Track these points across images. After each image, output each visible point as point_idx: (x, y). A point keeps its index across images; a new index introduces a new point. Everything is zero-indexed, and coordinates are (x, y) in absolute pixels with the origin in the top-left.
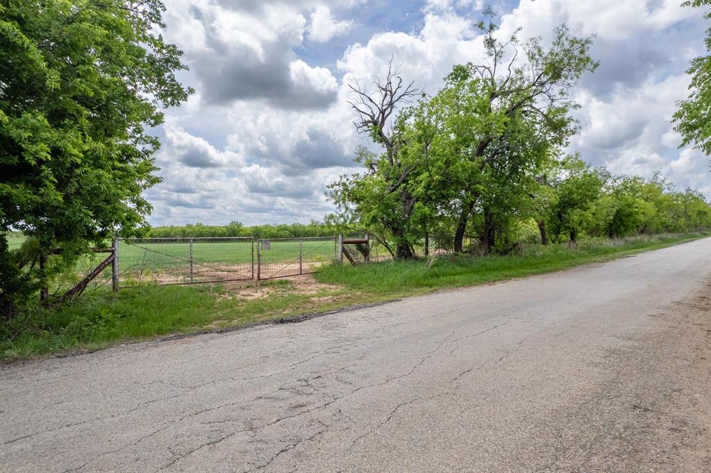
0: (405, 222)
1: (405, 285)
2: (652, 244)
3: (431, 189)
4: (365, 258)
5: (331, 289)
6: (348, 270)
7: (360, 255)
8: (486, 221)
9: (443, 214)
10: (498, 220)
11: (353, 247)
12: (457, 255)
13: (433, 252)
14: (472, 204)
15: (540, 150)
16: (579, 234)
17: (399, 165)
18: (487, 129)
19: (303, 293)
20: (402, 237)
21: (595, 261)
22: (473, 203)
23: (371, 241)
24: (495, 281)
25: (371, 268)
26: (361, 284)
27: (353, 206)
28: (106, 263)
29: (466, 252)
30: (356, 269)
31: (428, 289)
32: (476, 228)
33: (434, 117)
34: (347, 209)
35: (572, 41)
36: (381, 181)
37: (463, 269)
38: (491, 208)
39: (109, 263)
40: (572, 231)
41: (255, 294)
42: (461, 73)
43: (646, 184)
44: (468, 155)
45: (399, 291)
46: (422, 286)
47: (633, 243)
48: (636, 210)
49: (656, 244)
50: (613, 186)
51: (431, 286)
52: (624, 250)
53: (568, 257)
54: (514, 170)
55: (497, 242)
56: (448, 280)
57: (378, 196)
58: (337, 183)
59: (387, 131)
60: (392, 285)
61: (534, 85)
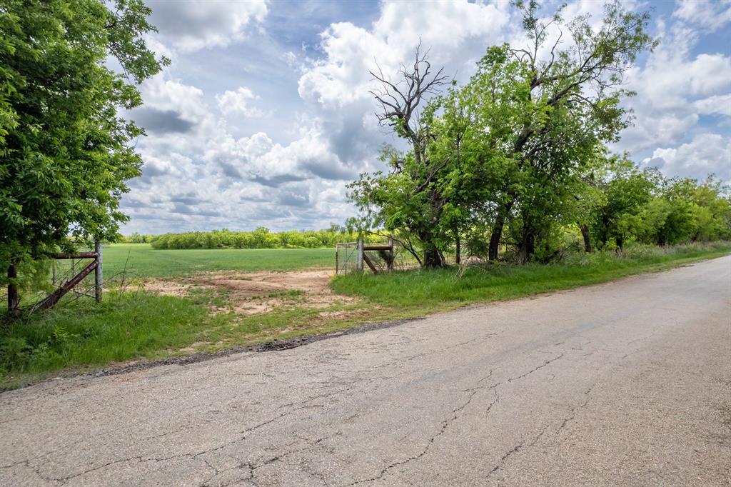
0: (433, 226)
1: (432, 297)
2: (706, 252)
3: (462, 189)
4: (389, 266)
5: (346, 301)
6: (369, 280)
7: (383, 262)
8: (525, 225)
9: (476, 218)
10: (539, 224)
11: (376, 254)
12: (491, 263)
13: (465, 260)
14: (509, 206)
15: (586, 146)
16: (627, 242)
17: (428, 163)
18: (527, 119)
19: (313, 306)
20: (430, 242)
21: (647, 271)
22: (511, 204)
23: (395, 247)
24: (536, 294)
25: (395, 277)
26: (381, 296)
27: (376, 209)
28: (88, 270)
29: (502, 260)
30: (377, 278)
31: (457, 303)
32: (514, 234)
33: (467, 108)
34: (370, 212)
35: (626, 17)
36: (406, 180)
37: (500, 279)
38: (530, 211)
39: (91, 271)
40: (619, 237)
41: (259, 307)
42: (496, 56)
43: (700, 186)
44: (505, 151)
45: (424, 305)
46: (451, 299)
47: (685, 252)
48: (690, 215)
49: (710, 252)
50: (663, 189)
51: (462, 300)
52: (677, 259)
53: (616, 266)
54: (557, 168)
55: (537, 250)
56: (482, 292)
57: (403, 196)
58: (357, 182)
59: (414, 124)
60: (416, 298)
61: (581, 70)
